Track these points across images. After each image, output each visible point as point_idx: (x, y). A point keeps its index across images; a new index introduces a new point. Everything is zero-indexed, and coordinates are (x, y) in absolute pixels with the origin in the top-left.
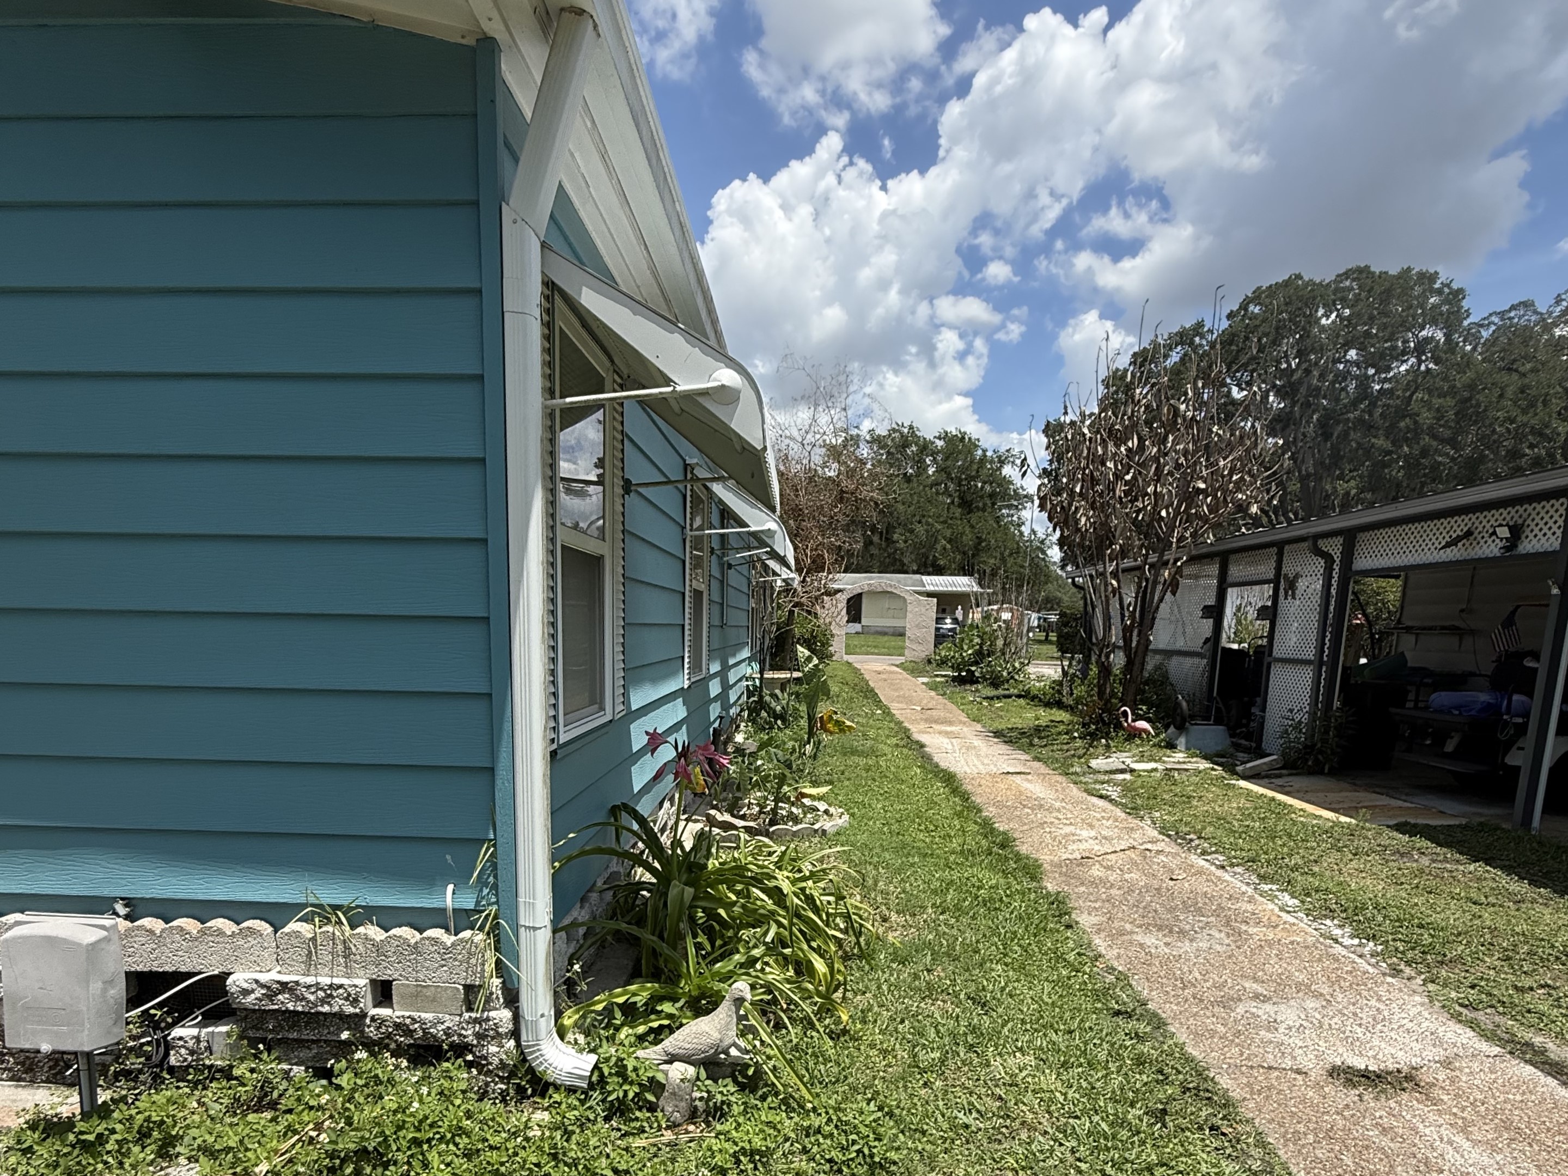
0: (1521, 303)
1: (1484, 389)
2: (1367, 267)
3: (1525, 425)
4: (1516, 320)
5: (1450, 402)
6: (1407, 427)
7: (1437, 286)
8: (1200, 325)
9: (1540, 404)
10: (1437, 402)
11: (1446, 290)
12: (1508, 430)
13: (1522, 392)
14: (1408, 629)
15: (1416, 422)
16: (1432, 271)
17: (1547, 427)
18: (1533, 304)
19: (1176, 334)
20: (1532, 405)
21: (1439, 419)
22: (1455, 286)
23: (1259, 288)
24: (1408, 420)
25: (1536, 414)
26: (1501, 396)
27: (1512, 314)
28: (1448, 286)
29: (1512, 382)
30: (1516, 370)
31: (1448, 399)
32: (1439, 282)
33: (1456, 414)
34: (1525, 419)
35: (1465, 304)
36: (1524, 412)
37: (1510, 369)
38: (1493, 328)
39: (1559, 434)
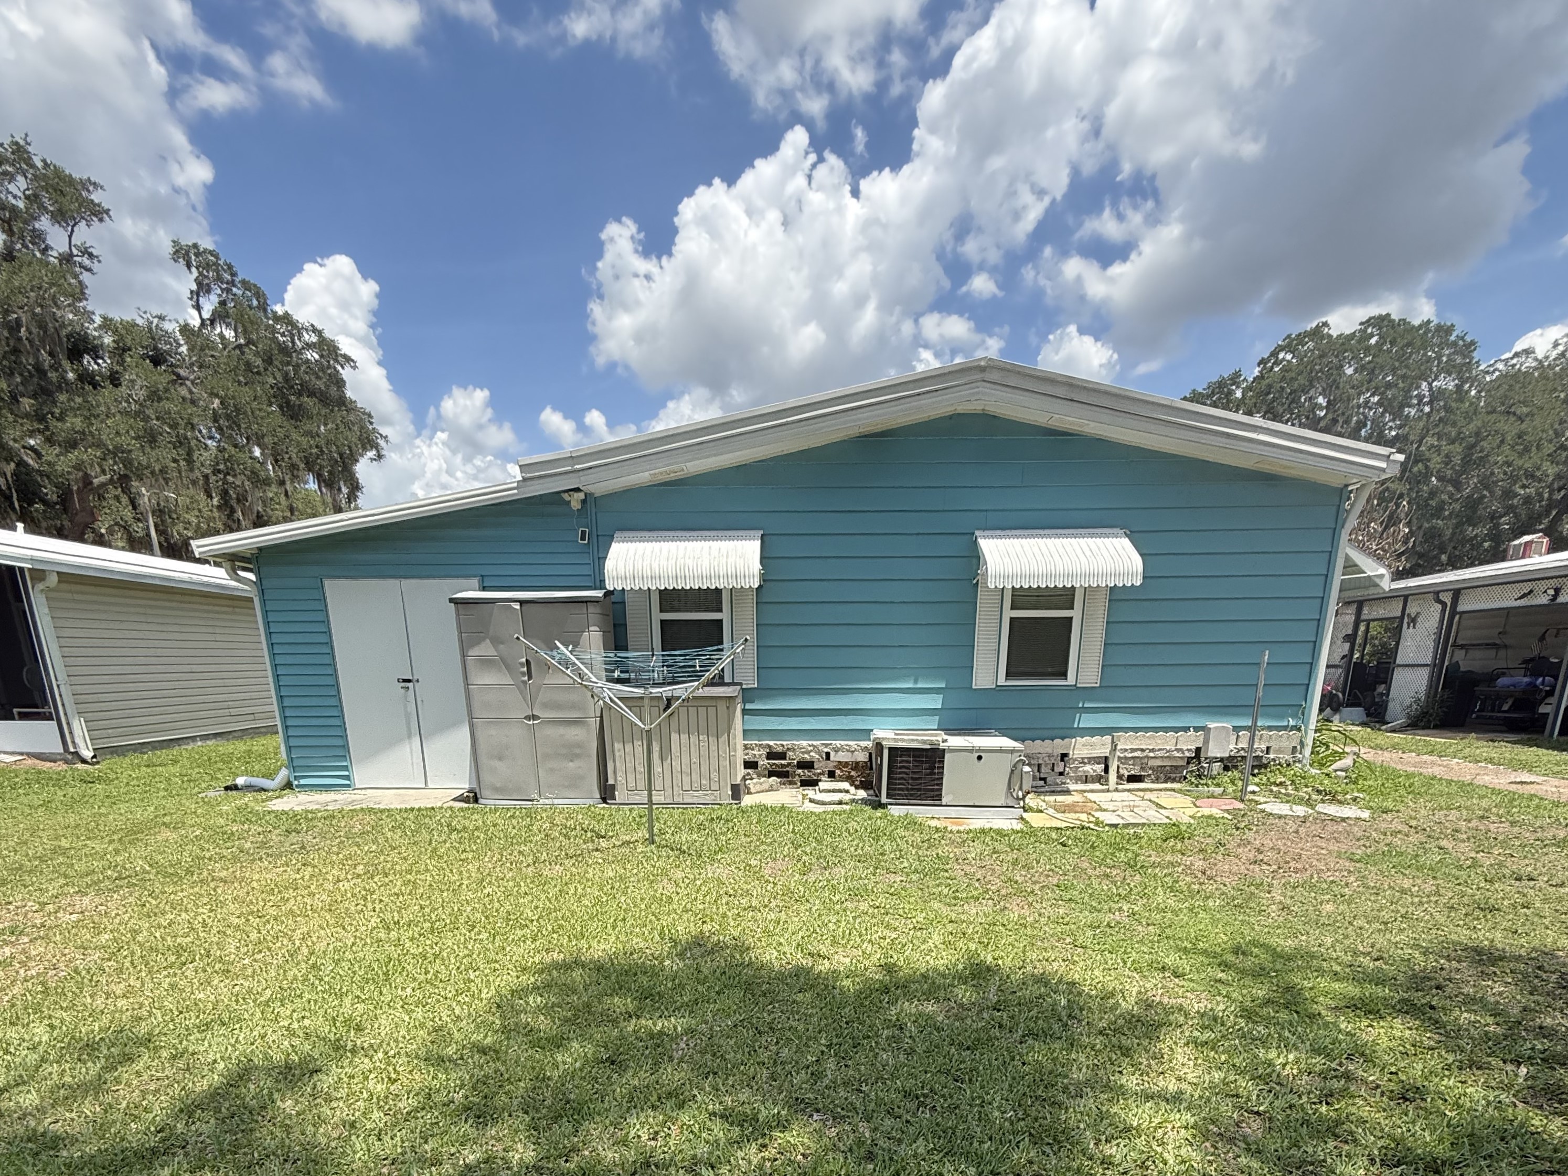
0: (1523, 351)
1: (1487, 436)
2: (1388, 315)
3: (1520, 468)
4: (1518, 366)
5: (1458, 448)
6: (1420, 472)
7: (1453, 338)
8: (1237, 374)
9: (1534, 449)
10: (1446, 449)
11: (1461, 343)
12: (1505, 473)
13: (1519, 438)
14: (1462, 647)
15: (1427, 467)
16: (1449, 324)
17: (1538, 469)
18: (1533, 352)
19: (1215, 384)
20: (1527, 450)
21: (1447, 464)
22: (1468, 339)
23: (1289, 336)
24: (1420, 465)
25: (1530, 458)
26: (1502, 442)
27: (1515, 361)
28: (1462, 338)
29: (1510, 428)
30: (1514, 414)
31: (1457, 445)
32: (1455, 334)
33: (1462, 460)
34: (1520, 463)
35: (1476, 355)
36: (1521, 455)
37: (1508, 413)
38: (1497, 373)
39: (1547, 476)
